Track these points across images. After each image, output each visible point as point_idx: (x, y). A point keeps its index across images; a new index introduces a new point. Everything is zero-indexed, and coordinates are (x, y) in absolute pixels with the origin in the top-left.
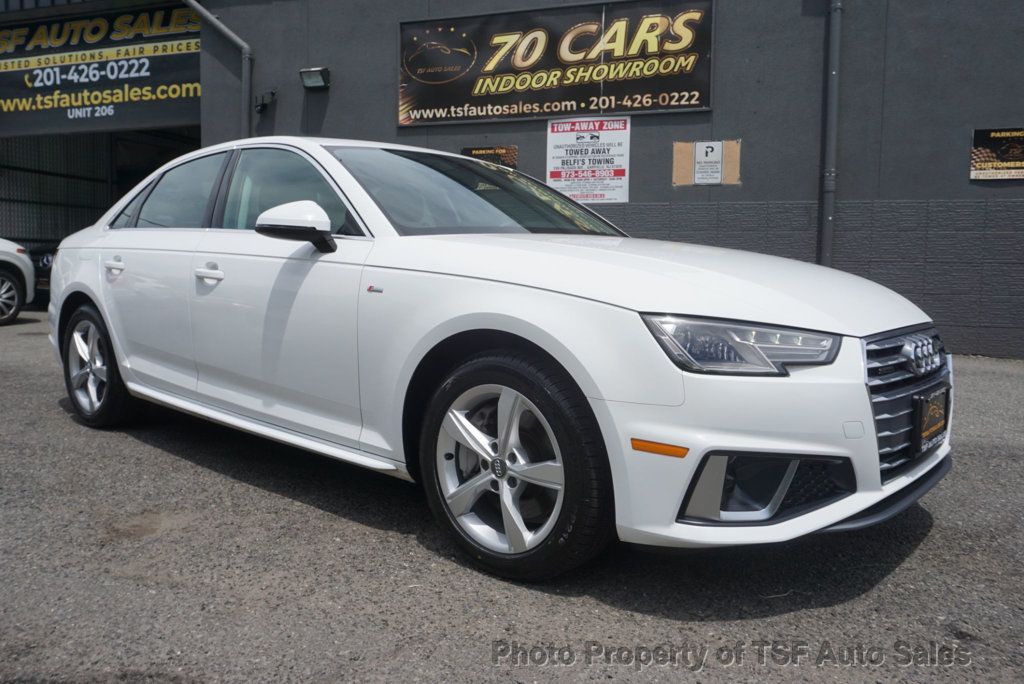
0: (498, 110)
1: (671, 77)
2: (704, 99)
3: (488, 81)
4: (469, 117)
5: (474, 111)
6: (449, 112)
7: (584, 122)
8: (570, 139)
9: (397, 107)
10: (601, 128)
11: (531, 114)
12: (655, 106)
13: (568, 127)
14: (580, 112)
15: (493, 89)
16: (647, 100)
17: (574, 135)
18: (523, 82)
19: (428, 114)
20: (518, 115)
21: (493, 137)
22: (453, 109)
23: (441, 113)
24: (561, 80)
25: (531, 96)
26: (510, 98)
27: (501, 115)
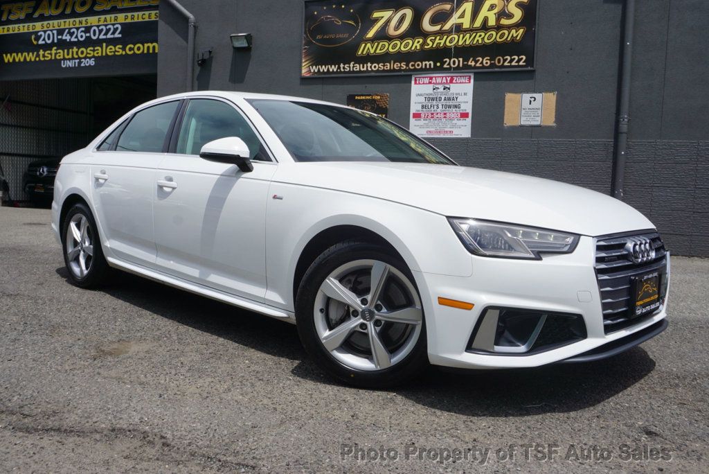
0: (375, 67)
1: (505, 44)
2: (530, 61)
3: (369, 45)
4: (353, 72)
5: (358, 67)
6: (339, 68)
7: (439, 77)
8: (428, 89)
9: (301, 62)
10: (451, 81)
11: (400, 70)
12: (492, 65)
13: (427, 80)
14: (436, 69)
15: (372, 51)
16: (486, 61)
17: (431, 86)
18: (395, 46)
19: (324, 68)
20: (390, 71)
21: (371, 88)
22: (342, 65)
23: (333, 68)
24: (422, 45)
25: (400, 57)
26: (384, 58)
27: (378, 71)
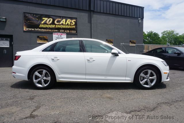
0: (44, 30)
1: (72, 28)
2: (76, 32)
3: (42, 25)
4: (38, 31)
5: (39, 30)
6: (34, 29)
7: (59, 34)
9: (23, 27)
10: (62, 35)
11: (50, 31)
12: (70, 32)
13: (56, 34)
14: (58, 32)
15: (43, 26)
16: (68, 31)
17: (57, 35)
18: (48, 26)
19: (30, 29)
20: (48, 31)
21: (43, 35)
22: (35, 29)
23: (33, 29)
24: (55, 27)
25: (50, 28)
26: (46, 28)
27: (45, 31)
